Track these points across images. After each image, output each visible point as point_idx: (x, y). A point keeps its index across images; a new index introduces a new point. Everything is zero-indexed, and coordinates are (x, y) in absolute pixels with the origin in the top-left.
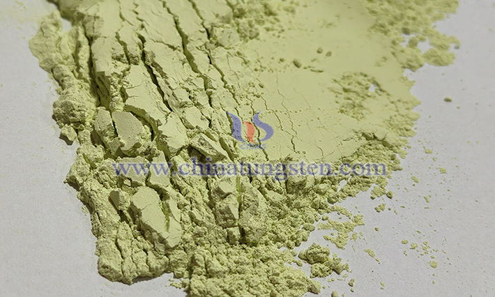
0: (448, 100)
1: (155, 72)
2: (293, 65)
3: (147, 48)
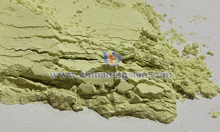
3: (54, 52)
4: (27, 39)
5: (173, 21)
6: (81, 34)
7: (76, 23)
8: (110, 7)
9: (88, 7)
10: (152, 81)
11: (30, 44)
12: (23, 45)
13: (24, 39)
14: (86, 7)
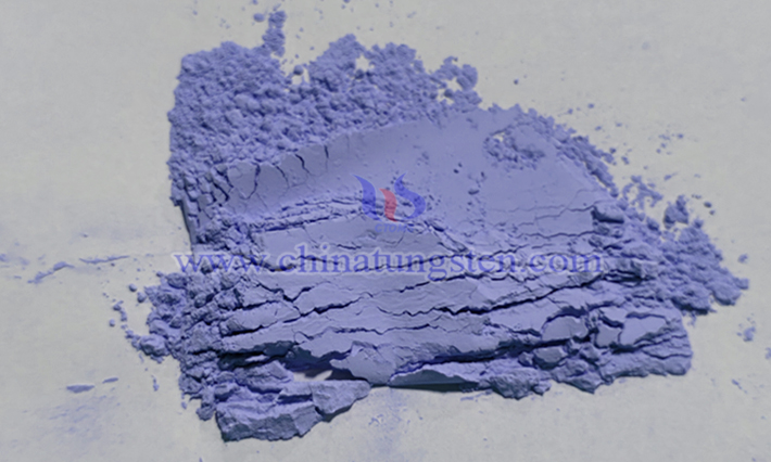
0: (516, 82)
1: (502, 303)
2: (476, 195)
3: (480, 306)
4: (422, 288)
5: (630, 158)
6: (499, 249)
7: (480, 221)
8: (519, 165)
9: (483, 174)
10: (643, 310)
11: (431, 297)
12: (420, 302)
13: (416, 289)
14: (480, 177)
